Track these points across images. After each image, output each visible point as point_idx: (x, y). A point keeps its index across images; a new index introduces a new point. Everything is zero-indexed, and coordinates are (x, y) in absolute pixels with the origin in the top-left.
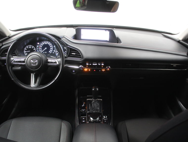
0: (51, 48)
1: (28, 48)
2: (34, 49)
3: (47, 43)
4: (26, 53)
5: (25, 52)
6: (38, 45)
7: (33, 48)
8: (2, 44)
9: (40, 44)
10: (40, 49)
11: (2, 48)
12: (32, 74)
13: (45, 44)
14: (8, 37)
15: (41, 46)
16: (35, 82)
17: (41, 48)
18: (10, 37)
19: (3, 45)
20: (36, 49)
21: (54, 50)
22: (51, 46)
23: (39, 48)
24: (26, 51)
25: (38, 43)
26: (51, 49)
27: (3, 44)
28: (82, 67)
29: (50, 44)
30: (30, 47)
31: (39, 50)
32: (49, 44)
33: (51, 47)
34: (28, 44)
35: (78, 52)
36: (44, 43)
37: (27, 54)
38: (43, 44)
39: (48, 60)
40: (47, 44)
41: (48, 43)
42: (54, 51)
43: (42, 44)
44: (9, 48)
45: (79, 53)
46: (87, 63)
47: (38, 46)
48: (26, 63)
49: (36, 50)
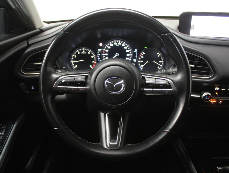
0: (128, 55)
1: (79, 53)
2: (92, 57)
3: (120, 44)
4: (75, 64)
5: (73, 62)
6: (101, 48)
7: (91, 55)
8: (28, 43)
9: (105, 46)
10: (105, 56)
11: (26, 51)
12: (102, 114)
13: (115, 45)
14: (39, 30)
15: (107, 51)
16: (113, 136)
17: (107, 54)
18: (42, 31)
19: (29, 46)
20: (96, 55)
21: (135, 58)
22: (127, 49)
23: (103, 54)
24: (75, 59)
25: (101, 45)
26: (128, 57)
27: (30, 42)
28: (208, 95)
29: (126, 46)
30: (84, 51)
31: (103, 58)
32: (123, 45)
33: (128, 53)
34: (79, 46)
35: (204, 61)
36: (112, 43)
37: (76, 66)
38: (111, 47)
39: (146, 79)
40: (120, 46)
41: (123, 43)
42: (135, 60)
43: (109, 46)
44: (45, 52)
45: (207, 65)
46: (216, 86)
47: (100, 50)
48: (92, 86)
49: (97, 58)
